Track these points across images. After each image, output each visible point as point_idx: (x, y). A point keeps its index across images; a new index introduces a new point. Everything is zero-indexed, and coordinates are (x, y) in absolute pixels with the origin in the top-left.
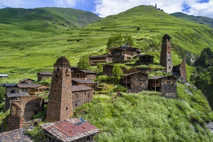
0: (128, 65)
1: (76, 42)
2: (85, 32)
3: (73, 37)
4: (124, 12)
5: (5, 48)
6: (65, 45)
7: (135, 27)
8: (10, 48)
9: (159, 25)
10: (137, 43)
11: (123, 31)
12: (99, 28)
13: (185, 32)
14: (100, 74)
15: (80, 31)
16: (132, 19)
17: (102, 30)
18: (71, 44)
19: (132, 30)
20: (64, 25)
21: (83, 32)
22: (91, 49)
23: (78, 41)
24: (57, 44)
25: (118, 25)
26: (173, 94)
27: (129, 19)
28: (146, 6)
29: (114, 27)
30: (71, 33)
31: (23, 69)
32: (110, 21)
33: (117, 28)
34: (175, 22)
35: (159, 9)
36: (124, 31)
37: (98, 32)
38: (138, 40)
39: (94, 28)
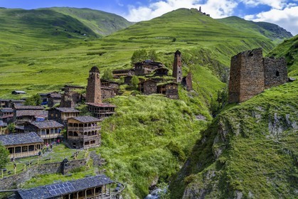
0: (146, 77)
1: (98, 56)
2: (109, 43)
3: (94, 49)
4: (159, 17)
5: (9, 63)
6: (84, 59)
7: (171, 38)
8: (16, 62)
9: (200, 35)
10: (165, 57)
11: (155, 43)
12: (126, 38)
13: (230, 44)
14: (122, 84)
15: (102, 42)
16: (168, 27)
17: (130, 41)
18: (92, 58)
19: (166, 41)
20: (80, 32)
21: (106, 43)
22: (116, 64)
23: (100, 54)
24: (75, 58)
25: (150, 34)
26: (175, 96)
27: (164, 27)
28: (188, 10)
29: (145, 38)
30: (91, 45)
31: (41, 86)
32: (141, 29)
33: (149, 39)
34: (222, 31)
35: (204, 14)
36: (157, 43)
37: (125, 44)
38: (166, 54)
39: (120, 38)
